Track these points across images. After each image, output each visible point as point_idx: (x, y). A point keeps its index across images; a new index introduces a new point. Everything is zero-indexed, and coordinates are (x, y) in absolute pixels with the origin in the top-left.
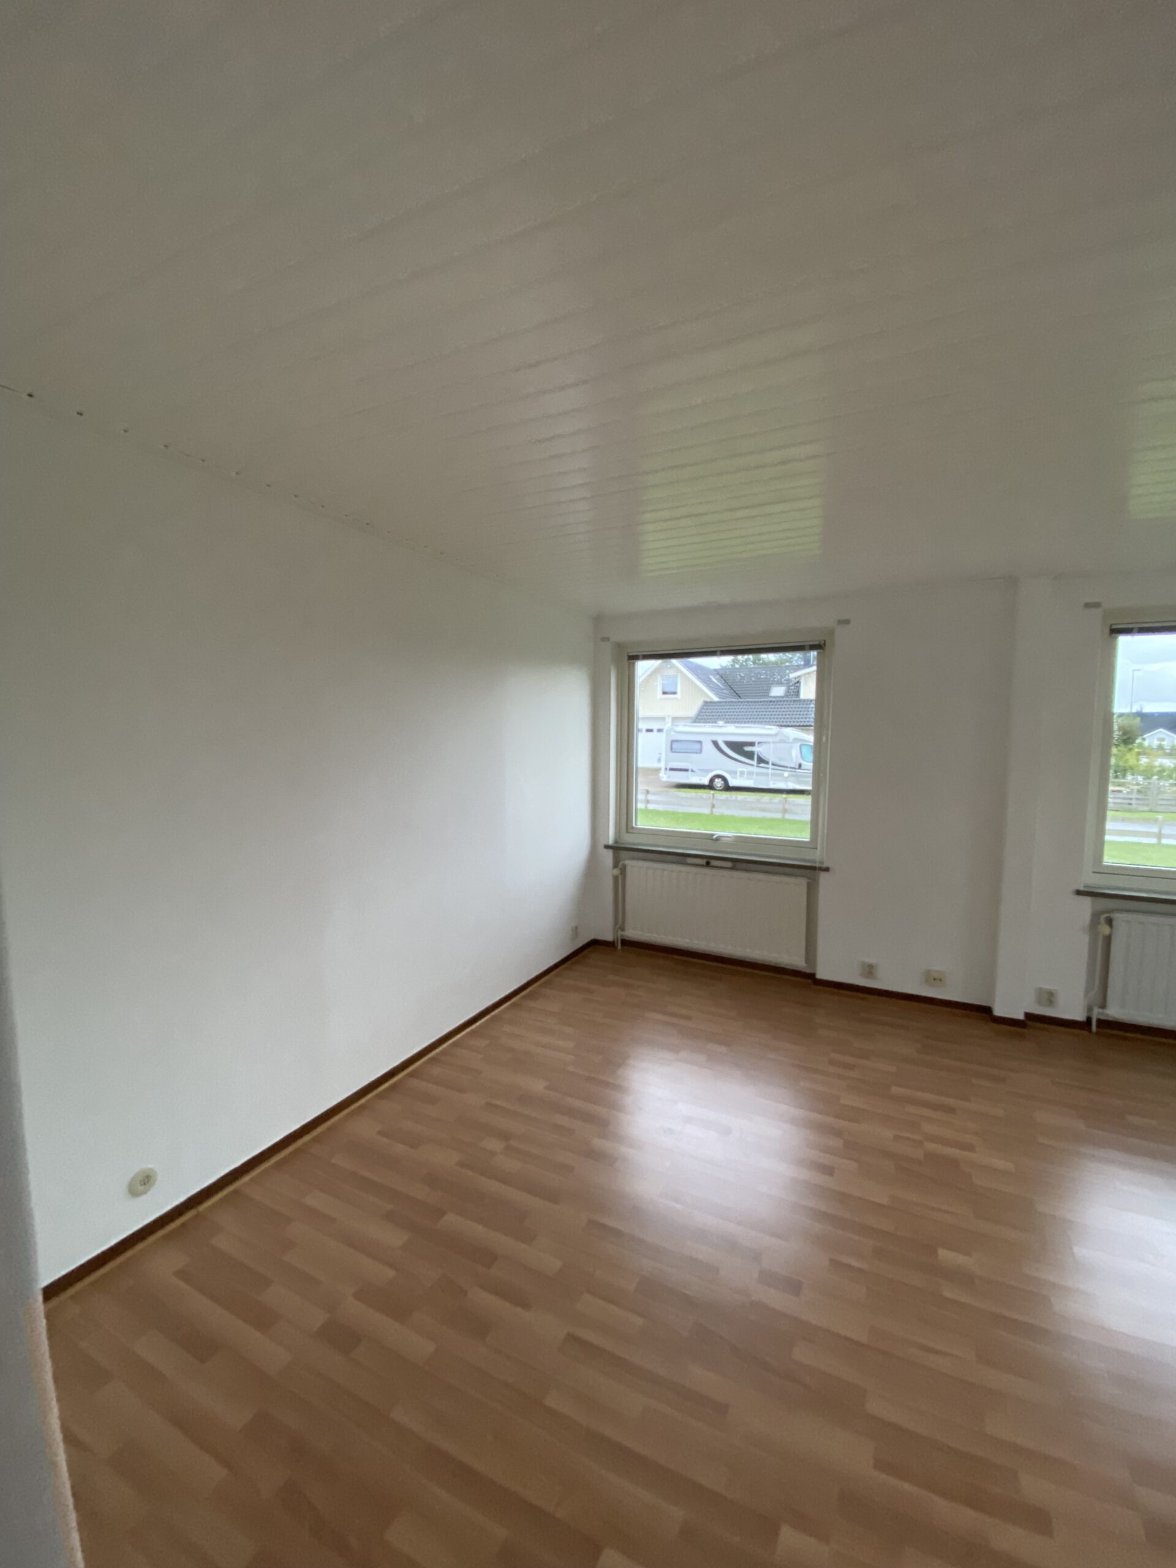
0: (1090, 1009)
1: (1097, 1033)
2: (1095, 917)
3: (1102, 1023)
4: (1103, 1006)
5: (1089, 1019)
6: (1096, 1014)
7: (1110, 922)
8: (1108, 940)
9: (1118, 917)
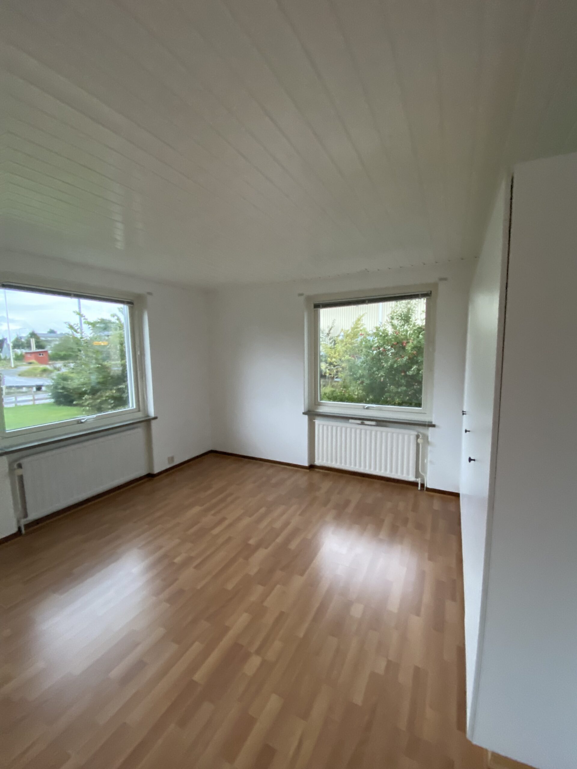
0: (18, 522)
1: (27, 534)
2: (10, 464)
3: (27, 526)
4: (26, 516)
5: (19, 528)
6: (23, 522)
7: (20, 466)
8: (21, 478)
9: (24, 461)
